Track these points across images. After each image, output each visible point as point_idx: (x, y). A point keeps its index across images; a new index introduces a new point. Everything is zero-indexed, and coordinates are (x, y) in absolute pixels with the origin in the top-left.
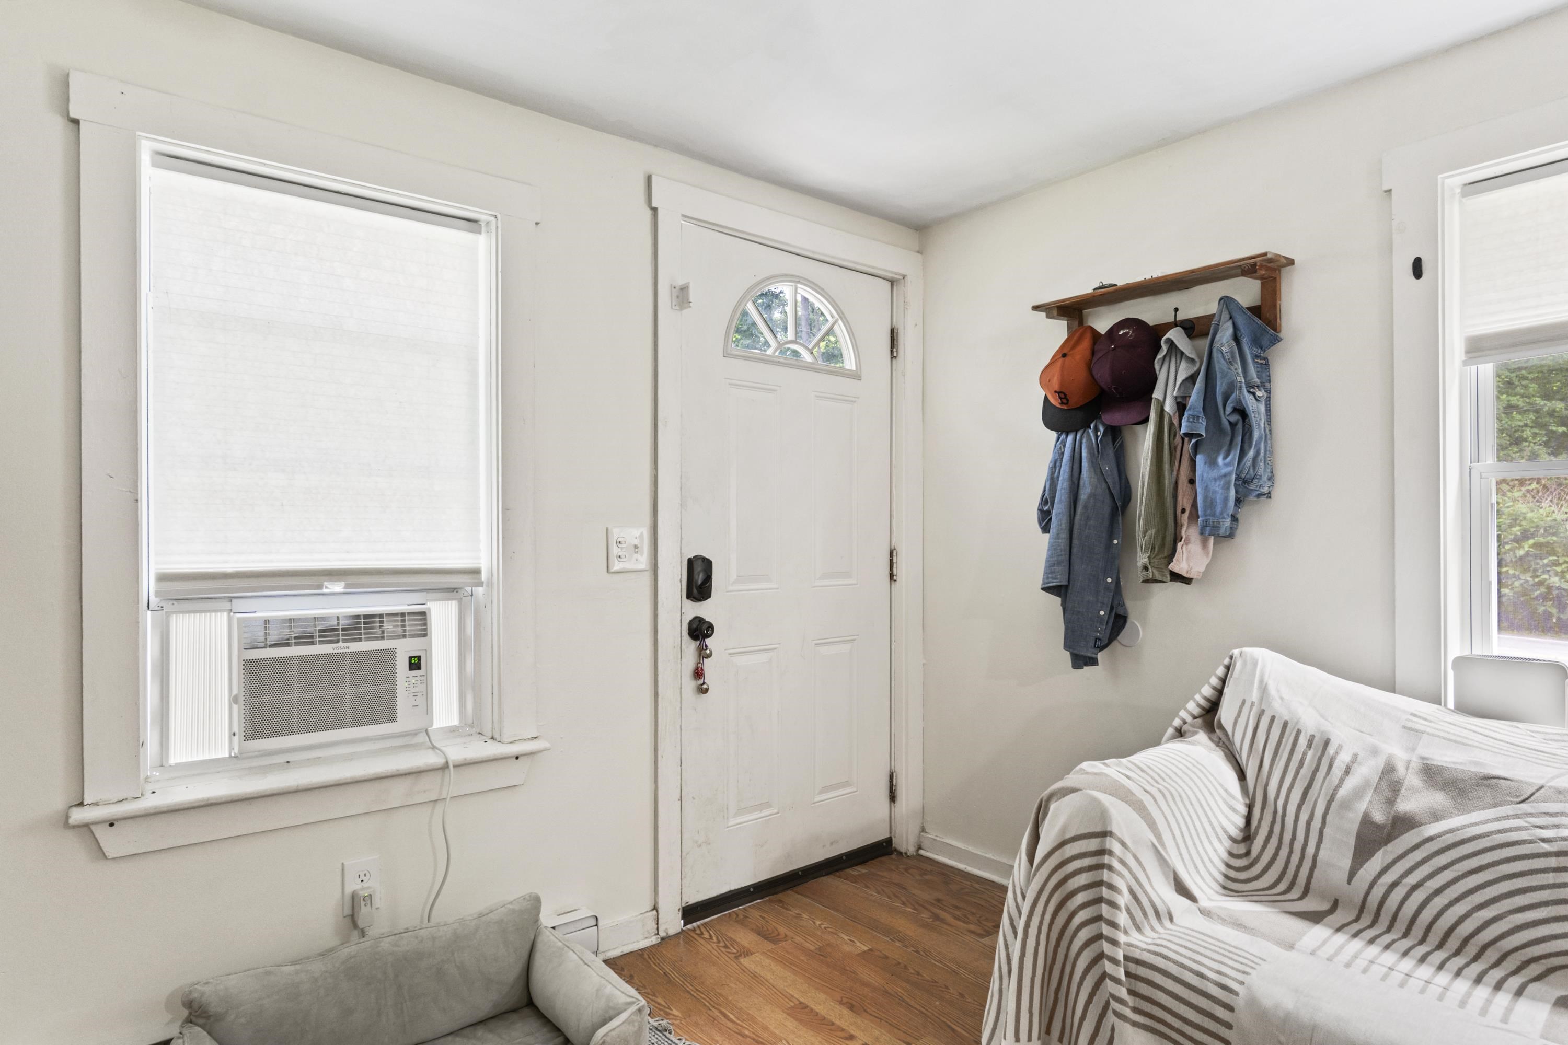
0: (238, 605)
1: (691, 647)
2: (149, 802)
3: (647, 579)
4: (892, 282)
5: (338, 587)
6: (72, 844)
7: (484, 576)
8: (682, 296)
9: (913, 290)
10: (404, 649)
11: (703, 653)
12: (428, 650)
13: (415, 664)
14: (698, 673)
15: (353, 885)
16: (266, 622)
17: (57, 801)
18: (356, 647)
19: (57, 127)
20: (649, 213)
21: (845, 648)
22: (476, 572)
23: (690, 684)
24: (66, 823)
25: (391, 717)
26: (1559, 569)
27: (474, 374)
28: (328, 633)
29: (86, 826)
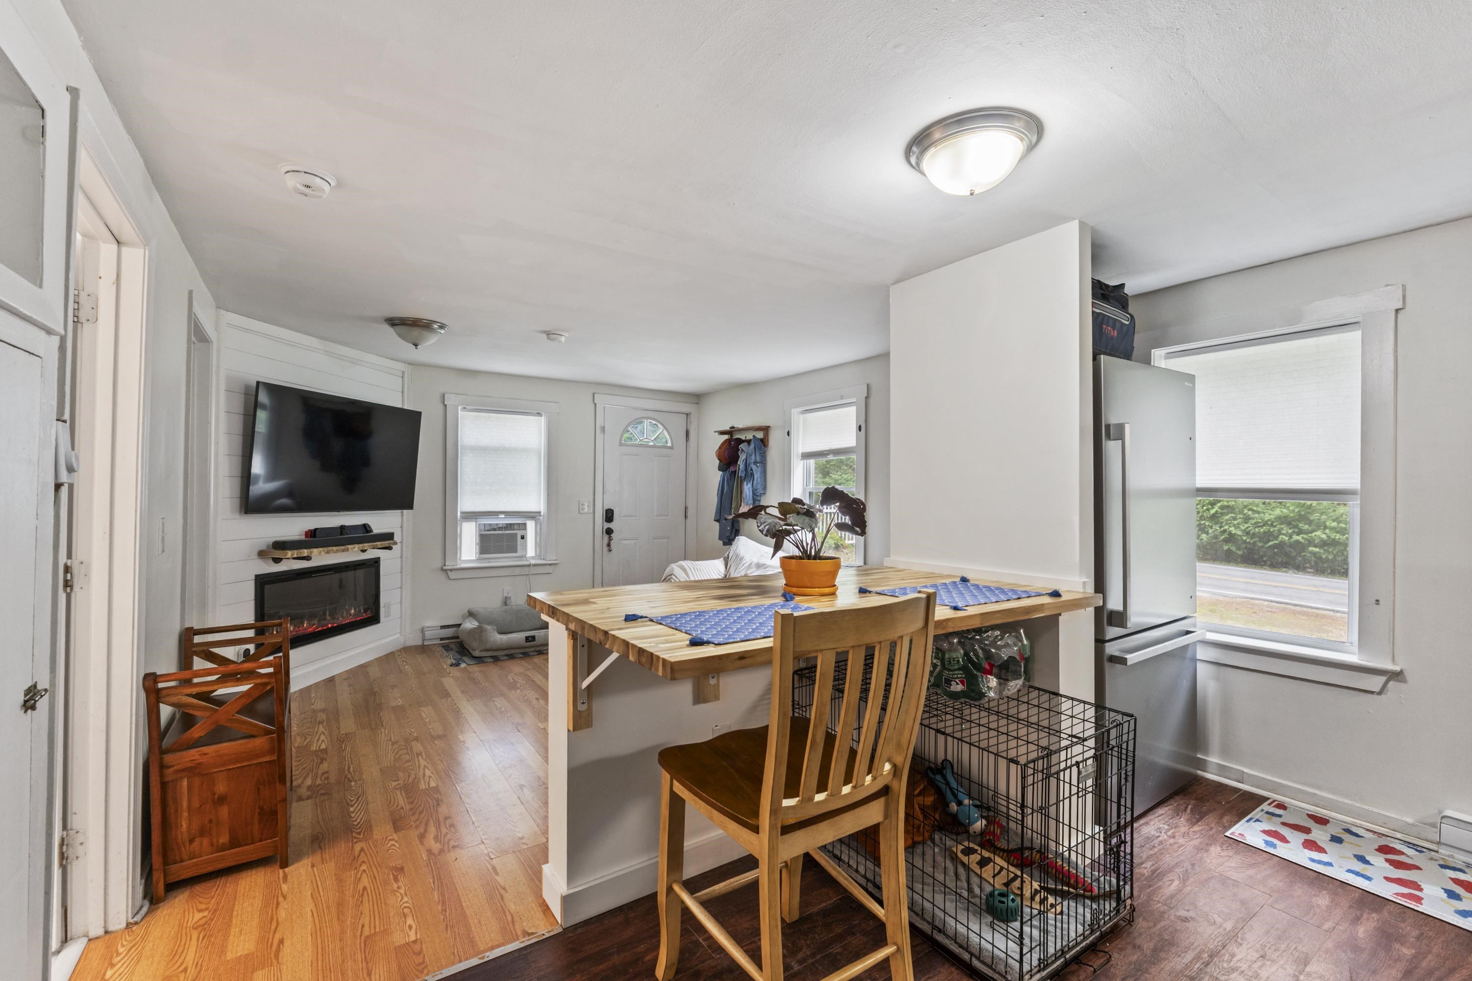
0: (478, 520)
1: (606, 537)
2: (458, 566)
3: (591, 516)
4: (687, 414)
5: (503, 516)
6: (442, 576)
7: (542, 514)
8: (603, 429)
9: (693, 418)
10: (520, 533)
11: (610, 539)
12: (526, 534)
13: (523, 538)
14: (609, 545)
15: (505, 595)
16: (485, 524)
17: (439, 564)
18: (507, 532)
19: (441, 407)
20: (593, 405)
21: (666, 540)
22: (540, 512)
23: (606, 549)
24: (442, 570)
25: (516, 551)
26: (1236, 522)
27: (540, 456)
28: (500, 529)
29: (446, 570)
